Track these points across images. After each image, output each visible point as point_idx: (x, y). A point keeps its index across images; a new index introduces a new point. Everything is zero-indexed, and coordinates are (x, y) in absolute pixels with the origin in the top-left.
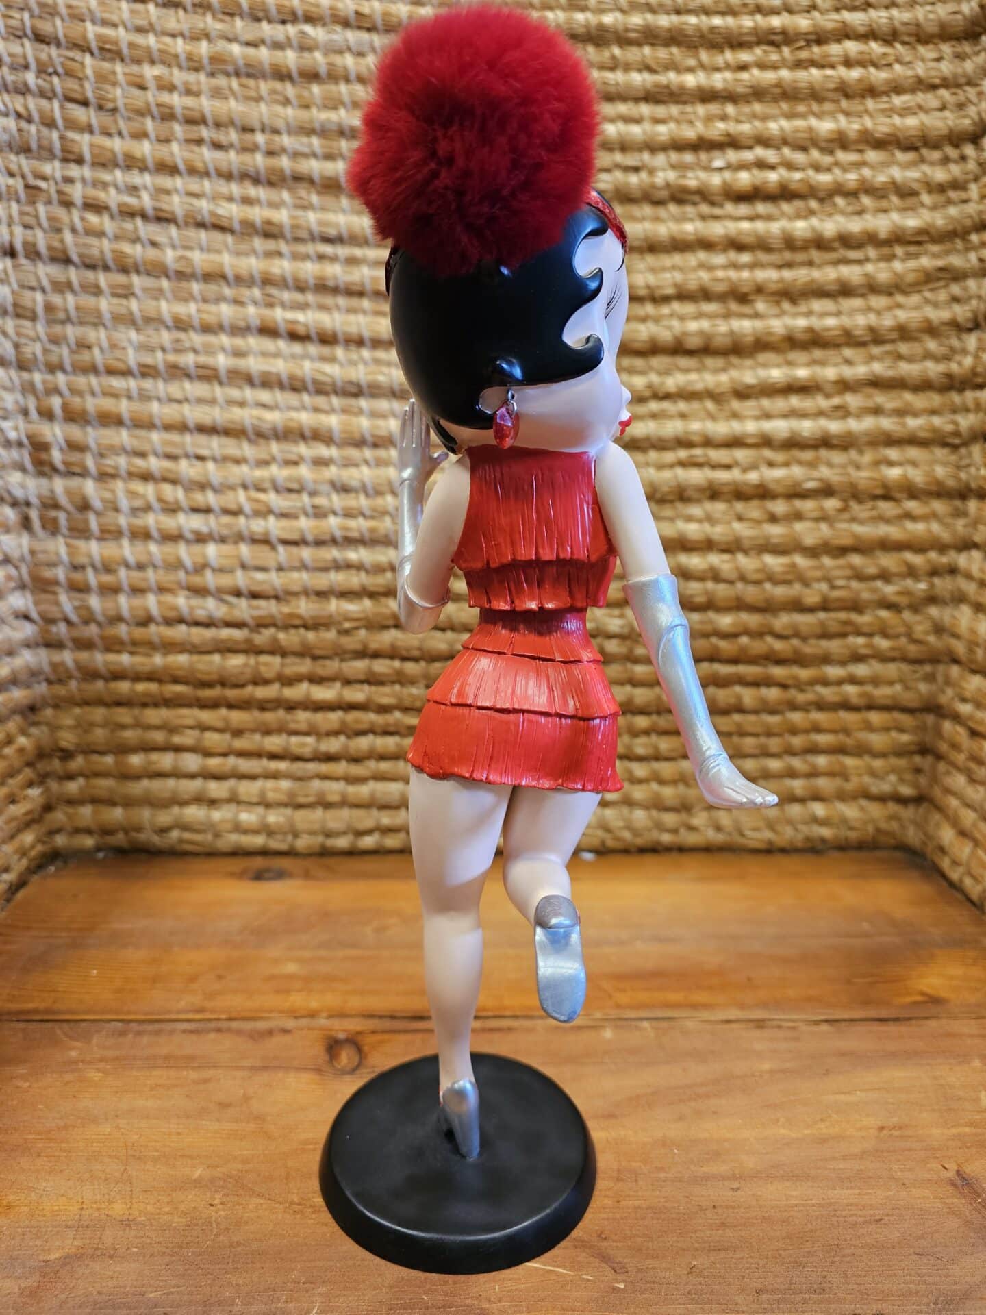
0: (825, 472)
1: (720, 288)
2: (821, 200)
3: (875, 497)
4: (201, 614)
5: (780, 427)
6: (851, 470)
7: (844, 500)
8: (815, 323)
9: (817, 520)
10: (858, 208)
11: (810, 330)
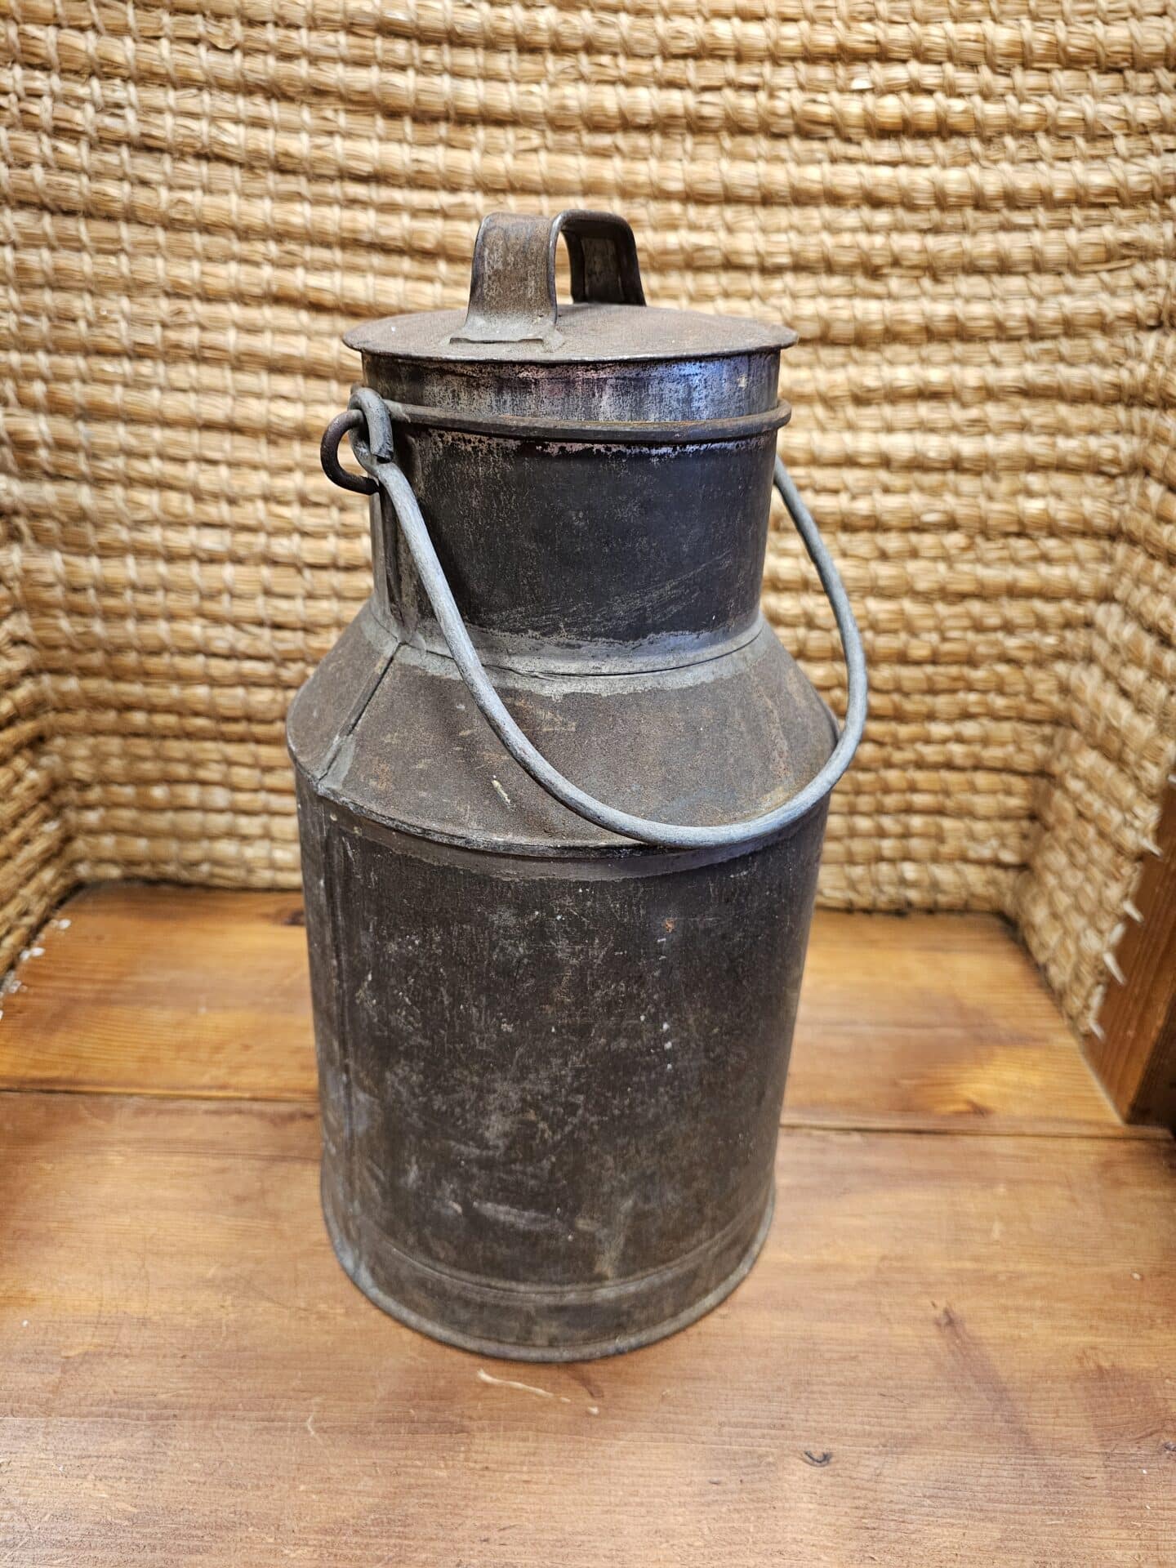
0: (950, 502)
1: (847, 258)
2: (987, 141)
3: (1007, 535)
4: (220, 646)
5: (901, 445)
6: (982, 501)
7: (971, 537)
8: (959, 308)
9: (935, 559)
10: (1034, 155)
11: (953, 319)
